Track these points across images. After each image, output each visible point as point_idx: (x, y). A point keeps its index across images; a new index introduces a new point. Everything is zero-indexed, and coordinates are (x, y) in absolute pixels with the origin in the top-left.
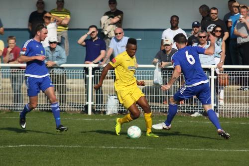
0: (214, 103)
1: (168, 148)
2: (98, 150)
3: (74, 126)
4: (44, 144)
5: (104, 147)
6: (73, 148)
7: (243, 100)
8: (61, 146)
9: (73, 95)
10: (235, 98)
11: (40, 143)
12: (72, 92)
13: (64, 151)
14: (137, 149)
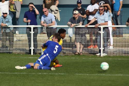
0: (103, 47)
1: (77, 74)
2: (37, 75)
3: (23, 62)
4: (6, 72)
5: (40, 73)
6: (23, 74)
7: (120, 45)
8: (16, 73)
9: (22, 44)
10: (115, 44)
11: (4, 72)
12: (22, 42)
13: (17, 76)
14: (59, 75)
